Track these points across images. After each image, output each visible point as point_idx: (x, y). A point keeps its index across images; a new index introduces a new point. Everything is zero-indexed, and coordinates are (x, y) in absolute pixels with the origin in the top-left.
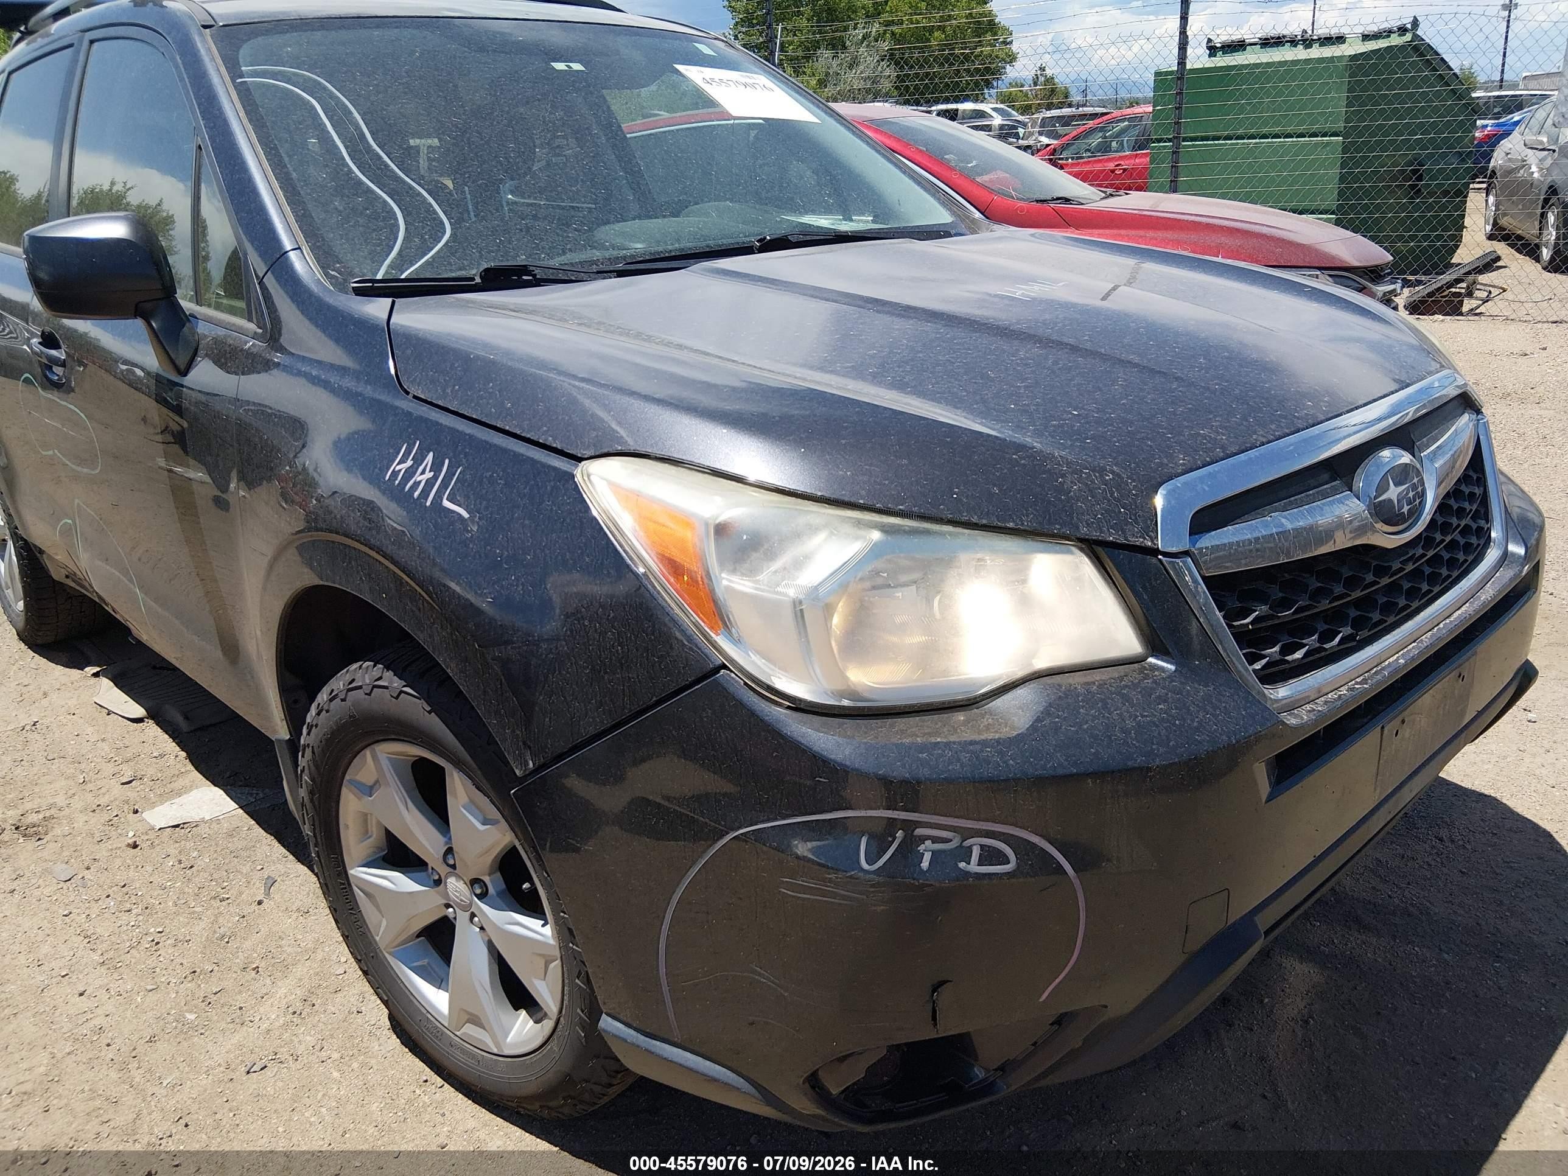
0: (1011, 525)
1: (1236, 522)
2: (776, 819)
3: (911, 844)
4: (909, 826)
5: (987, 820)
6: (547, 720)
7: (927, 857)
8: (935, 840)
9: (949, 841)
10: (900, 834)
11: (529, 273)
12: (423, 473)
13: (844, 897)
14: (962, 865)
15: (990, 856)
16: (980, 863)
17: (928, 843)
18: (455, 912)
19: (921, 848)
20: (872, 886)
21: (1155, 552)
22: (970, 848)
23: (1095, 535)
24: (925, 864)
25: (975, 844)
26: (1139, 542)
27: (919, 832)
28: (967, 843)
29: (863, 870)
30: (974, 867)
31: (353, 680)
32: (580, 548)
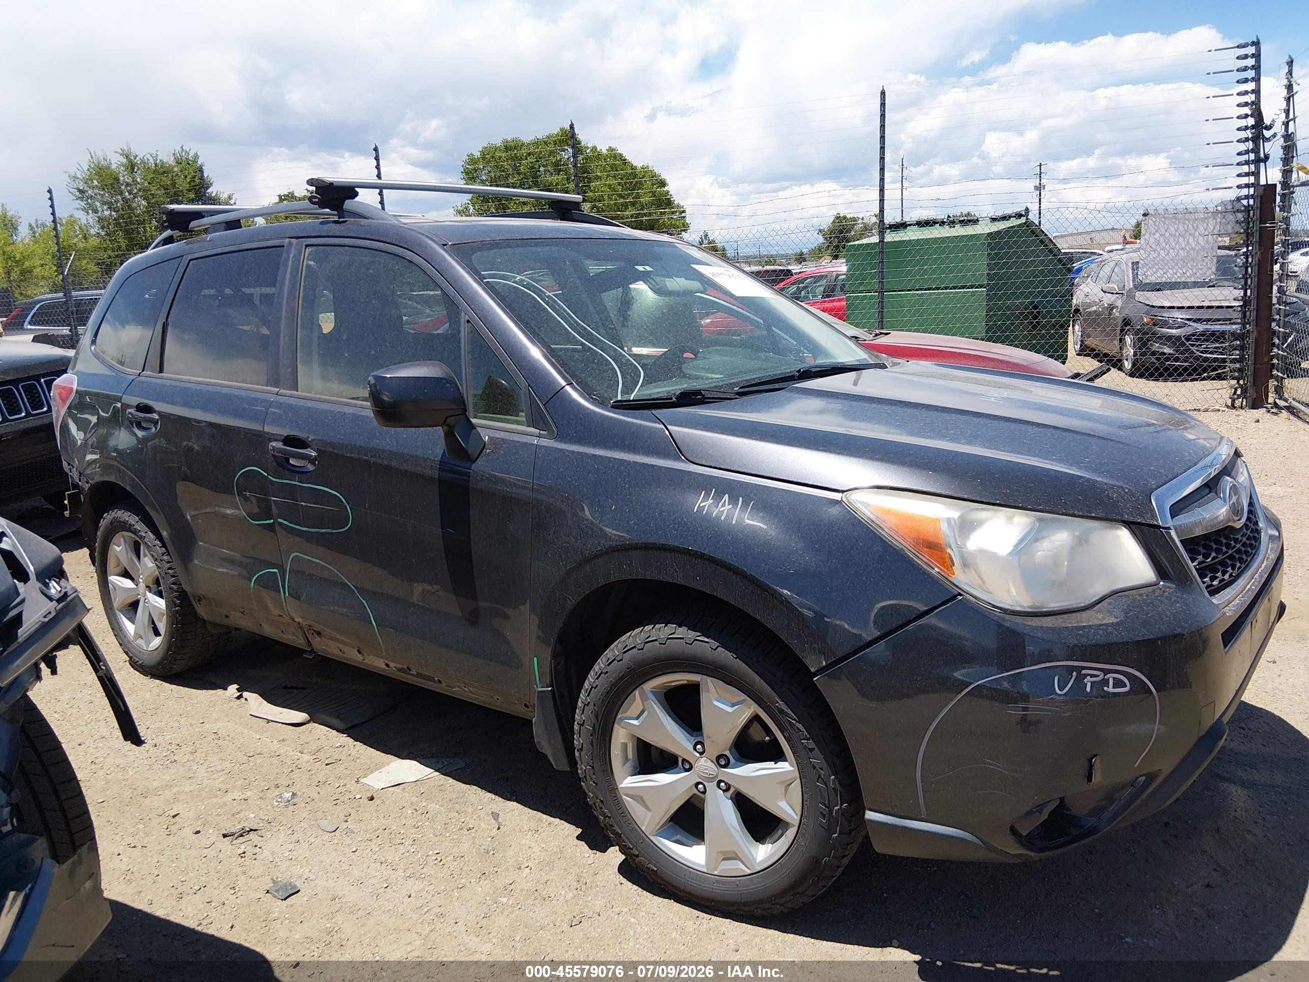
0: (1093, 515)
1: (1183, 512)
2: (1003, 673)
3: (1081, 678)
4: (1079, 669)
5: (1115, 664)
6: (838, 635)
7: (1089, 685)
8: (1092, 676)
9: (1098, 676)
10: (1074, 674)
11: (701, 394)
12: (723, 505)
13: (1047, 710)
14: (1105, 688)
15: (1118, 683)
16: (1114, 687)
17: (1088, 677)
18: (704, 786)
19: (1085, 680)
20: (1063, 702)
21: (1159, 527)
22: (1108, 679)
23: (1132, 519)
24: (1088, 689)
25: (1110, 676)
26: (1151, 522)
27: (1084, 672)
28: (1107, 677)
29: (1057, 694)
30: (1111, 689)
31: (649, 637)
32: (854, 538)
